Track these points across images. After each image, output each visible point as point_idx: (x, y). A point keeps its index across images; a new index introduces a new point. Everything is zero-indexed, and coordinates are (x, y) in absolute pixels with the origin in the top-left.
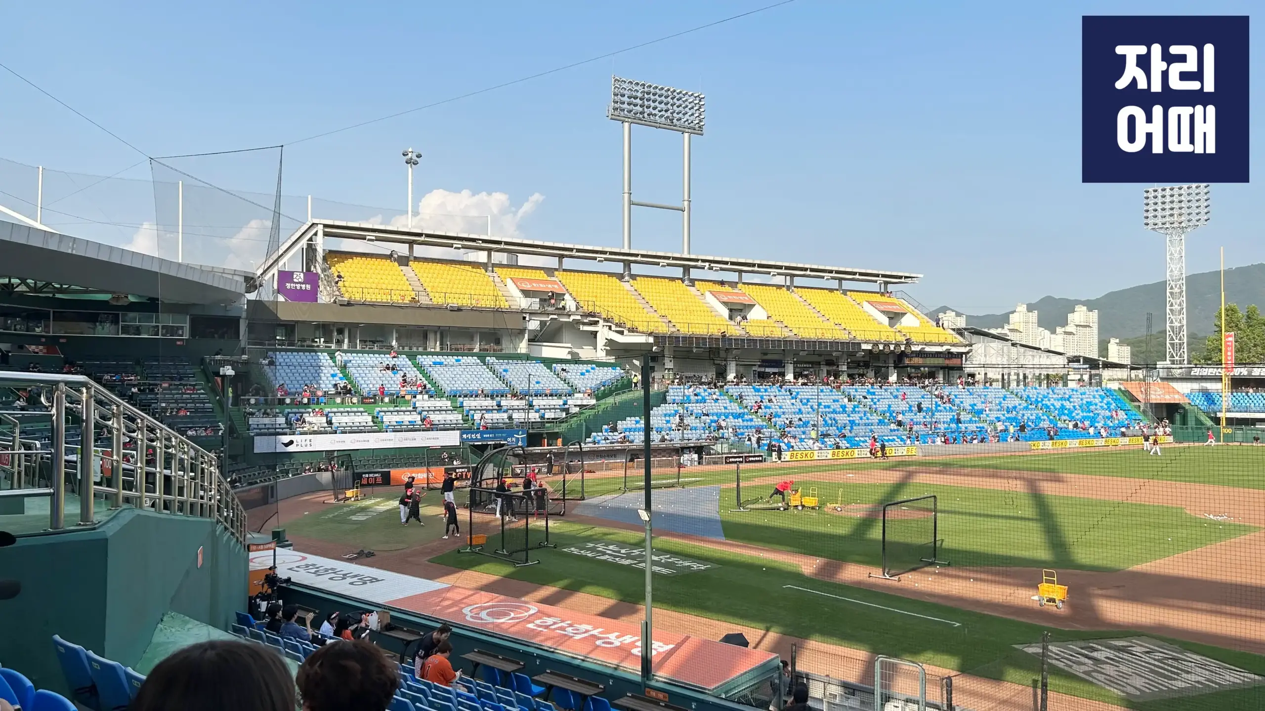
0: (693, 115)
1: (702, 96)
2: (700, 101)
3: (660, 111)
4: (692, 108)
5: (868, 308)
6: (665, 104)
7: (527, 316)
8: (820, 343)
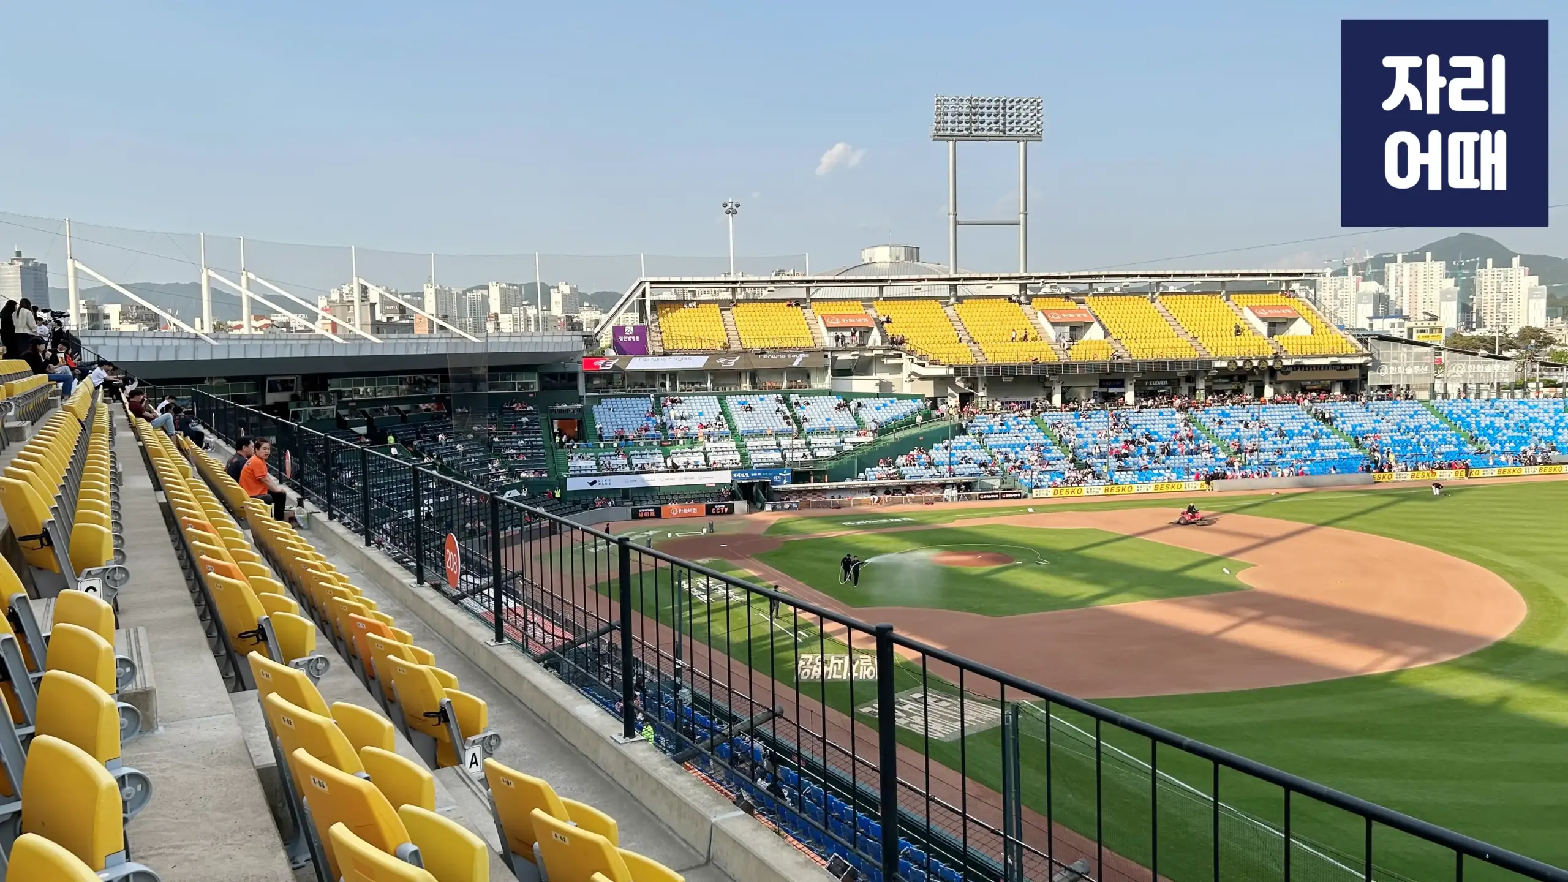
0: (1027, 122)
1: (1039, 100)
2: (1038, 104)
3: (989, 124)
4: (1027, 115)
5: (1248, 314)
6: (996, 115)
7: (829, 354)
8: (1157, 363)
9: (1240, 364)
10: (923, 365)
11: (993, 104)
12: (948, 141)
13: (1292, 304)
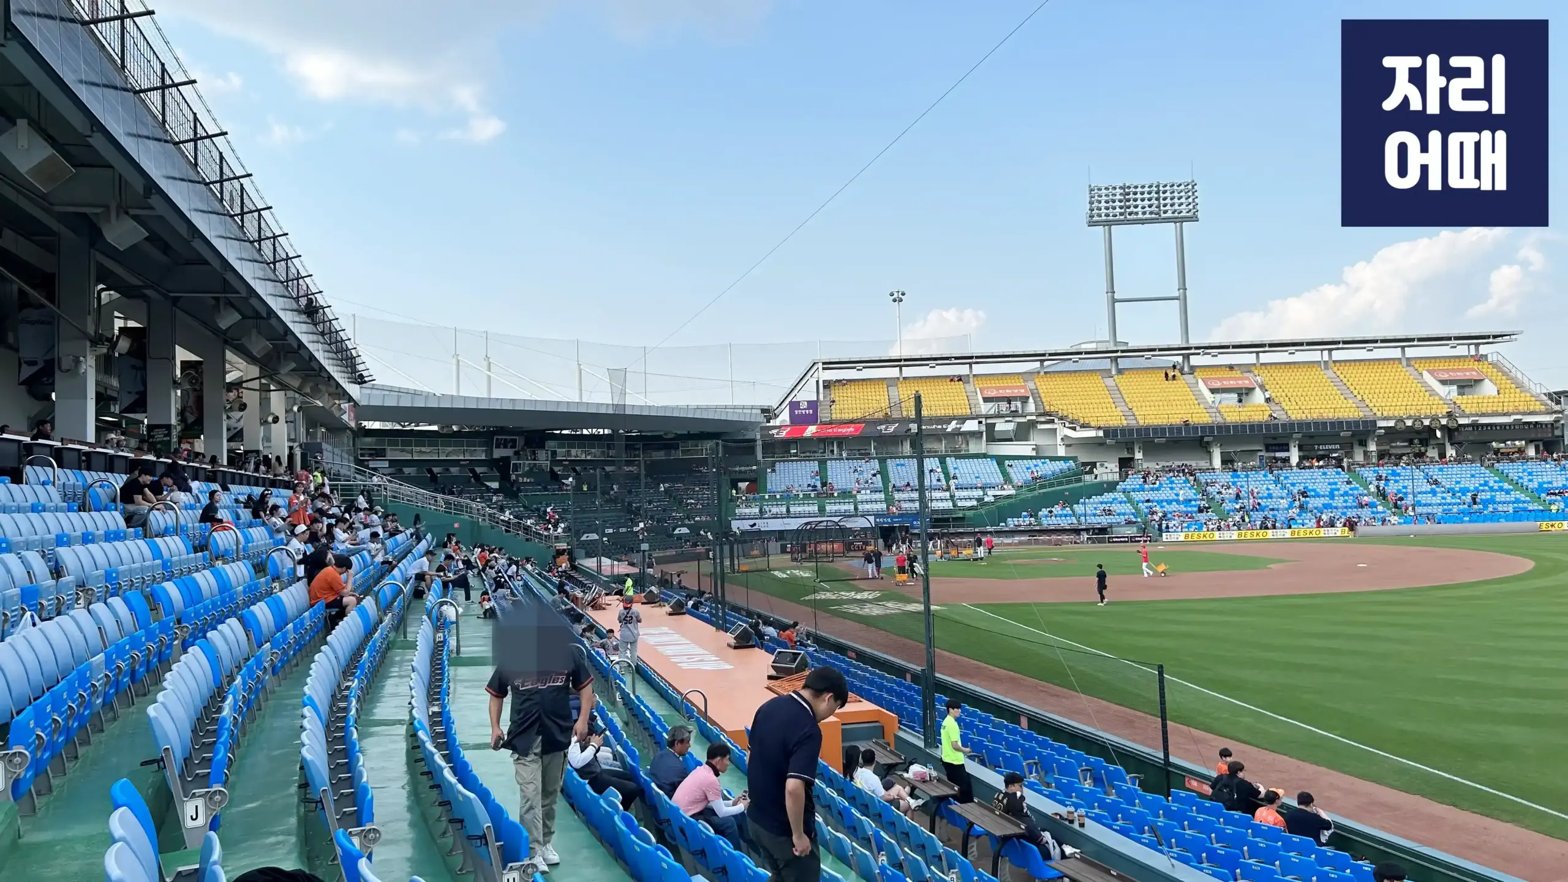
0: (1182, 204)
1: (1194, 182)
3: (1143, 208)
4: (1181, 197)
5: (1427, 376)
6: (1149, 200)
7: (983, 420)
8: (1316, 424)
9: (1409, 423)
10: (1074, 429)
11: (1146, 189)
12: (1104, 226)
13: (1480, 367)
